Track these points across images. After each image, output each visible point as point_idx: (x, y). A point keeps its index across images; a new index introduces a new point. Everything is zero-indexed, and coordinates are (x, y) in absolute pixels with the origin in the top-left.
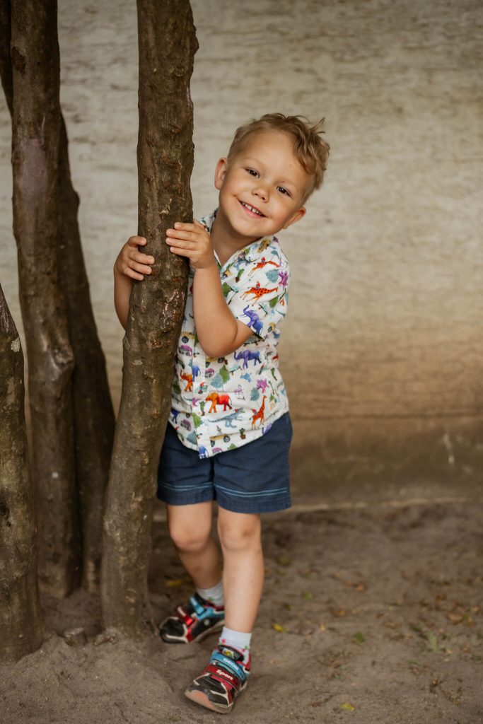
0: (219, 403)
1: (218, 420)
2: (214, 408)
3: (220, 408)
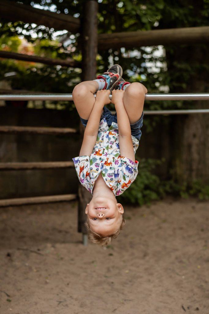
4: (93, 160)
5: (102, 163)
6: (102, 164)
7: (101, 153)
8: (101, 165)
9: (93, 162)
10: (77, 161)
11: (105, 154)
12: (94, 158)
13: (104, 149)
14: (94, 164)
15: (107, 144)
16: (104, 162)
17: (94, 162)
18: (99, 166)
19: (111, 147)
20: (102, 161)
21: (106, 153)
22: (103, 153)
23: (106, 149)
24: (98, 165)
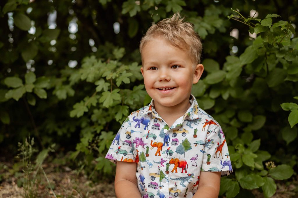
0: (179, 166)
1: (177, 179)
2: (176, 169)
3: (179, 170)
4: (184, 150)
5: (168, 147)
6: (168, 145)
7: (172, 166)
8: (170, 144)
9: (183, 146)
10: (225, 164)
11: (164, 164)
12: (182, 153)
13: (167, 172)
14: (180, 142)
15: (162, 184)
16: (165, 148)
17: (180, 146)
18: (173, 140)
19: (153, 178)
20: (168, 149)
21: (163, 166)
22: (168, 165)
23: (164, 172)
24: (174, 143)
